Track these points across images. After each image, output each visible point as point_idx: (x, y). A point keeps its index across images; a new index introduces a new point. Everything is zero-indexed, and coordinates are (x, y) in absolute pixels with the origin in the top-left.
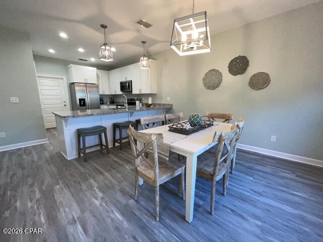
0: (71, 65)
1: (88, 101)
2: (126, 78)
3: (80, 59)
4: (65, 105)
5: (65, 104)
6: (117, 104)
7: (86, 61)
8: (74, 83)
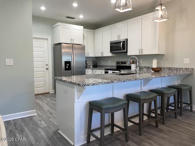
0: (59, 24)
1: (73, 64)
2: (119, 36)
3: (68, 17)
4: (47, 69)
5: (47, 67)
6: (106, 68)
7: (73, 18)
8: (60, 44)
